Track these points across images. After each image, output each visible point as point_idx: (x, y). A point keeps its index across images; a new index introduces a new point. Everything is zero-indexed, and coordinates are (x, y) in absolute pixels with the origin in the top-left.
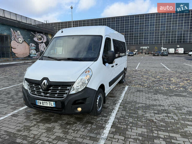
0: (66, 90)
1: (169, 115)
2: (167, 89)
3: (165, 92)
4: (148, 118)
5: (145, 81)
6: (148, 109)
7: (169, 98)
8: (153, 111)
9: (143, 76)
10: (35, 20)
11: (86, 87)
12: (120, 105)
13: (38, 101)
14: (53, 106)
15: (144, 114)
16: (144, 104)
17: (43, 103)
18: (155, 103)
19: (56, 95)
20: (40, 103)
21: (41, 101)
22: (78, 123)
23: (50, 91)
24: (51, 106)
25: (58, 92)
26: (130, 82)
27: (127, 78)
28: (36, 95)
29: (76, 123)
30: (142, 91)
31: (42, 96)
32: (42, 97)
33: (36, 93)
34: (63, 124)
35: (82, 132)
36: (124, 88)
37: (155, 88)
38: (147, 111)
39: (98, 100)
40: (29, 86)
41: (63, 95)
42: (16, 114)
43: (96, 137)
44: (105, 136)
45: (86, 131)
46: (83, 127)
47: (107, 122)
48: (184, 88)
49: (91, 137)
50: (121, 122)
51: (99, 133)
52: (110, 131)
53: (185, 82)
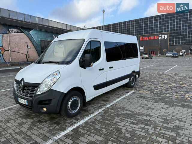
0: (35, 90)
1: (146, 127)
2: (179, 97)
3: (173, 100)
4: (119, 127)
5: (160, 86)
6: (129, 118)
7: (170, 108)
8: (132, 121)
9: (163, 81)
10: (74, 26)
11: (50, 89)
12: (103, 110)
13: (19, 98)
15: (118, 122)
16: (131, 111)
17: (21, 100)
18: (145, 112)
19: (28, 95)
22: (48, 122)
23: (25, 91)
24: (25, 104)
25: (29, 92)
26: (142, 87)
27: (143, 82)
29: (46, 122)
30: (144, 97)
31: (21, 94)
34: (36, 121)
35: (43, 130)
36: (128, 92)
37: (165, 95)
38: (126, 119)
39: (70, 103)
40: (16, 85)
41: (32, 95)
42: (12, 108)
43: (49, 137)
44: (58, 137)
45: (47, 130)
46: (49, 126)
47: (73, 125)
49: (45, 136)
50: (86, 127)
51: (55, 134)
52: (67, 134)
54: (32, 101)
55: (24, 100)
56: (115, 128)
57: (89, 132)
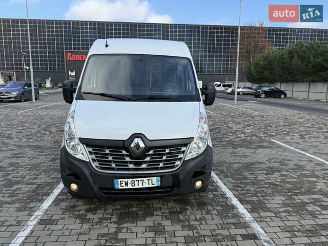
1: (282, 173)
2: (238, 139)
3: (242, 144)
7: (257, 151)
8: (261, 172)
11: (207, 145)
13: (119, 180)
14: (155, 185)
15: (256, 177)
17: (133, 183)
18: (249, 160)
19: (161, 165)
20: (126, 184)
21: (130, 180)
23: (148, 159)
24: (151, 186)
25: (164, 158)
28: (113, 169)
29: (185, 209)
31: (129, 169)
32: (130, 172)
33: (113, 165)
35: (212, 220)
37: (223, 139)
38: (253, 172)
40: (91, 153)
41: (175, 163)
42: (46, 219)
43: (241, 222)
44: (248, 217)
45: (215, 217)
46: (203, 211)
47: (227, 198)
48: (256, 136)
49: (234, 224)
50: (243, 194)
51: (238, 216)
52: (247, 209)
53: (248, 128)
54: (178, 174)
55: (149, 178)
56: (265, 183)
57: (259, 197)
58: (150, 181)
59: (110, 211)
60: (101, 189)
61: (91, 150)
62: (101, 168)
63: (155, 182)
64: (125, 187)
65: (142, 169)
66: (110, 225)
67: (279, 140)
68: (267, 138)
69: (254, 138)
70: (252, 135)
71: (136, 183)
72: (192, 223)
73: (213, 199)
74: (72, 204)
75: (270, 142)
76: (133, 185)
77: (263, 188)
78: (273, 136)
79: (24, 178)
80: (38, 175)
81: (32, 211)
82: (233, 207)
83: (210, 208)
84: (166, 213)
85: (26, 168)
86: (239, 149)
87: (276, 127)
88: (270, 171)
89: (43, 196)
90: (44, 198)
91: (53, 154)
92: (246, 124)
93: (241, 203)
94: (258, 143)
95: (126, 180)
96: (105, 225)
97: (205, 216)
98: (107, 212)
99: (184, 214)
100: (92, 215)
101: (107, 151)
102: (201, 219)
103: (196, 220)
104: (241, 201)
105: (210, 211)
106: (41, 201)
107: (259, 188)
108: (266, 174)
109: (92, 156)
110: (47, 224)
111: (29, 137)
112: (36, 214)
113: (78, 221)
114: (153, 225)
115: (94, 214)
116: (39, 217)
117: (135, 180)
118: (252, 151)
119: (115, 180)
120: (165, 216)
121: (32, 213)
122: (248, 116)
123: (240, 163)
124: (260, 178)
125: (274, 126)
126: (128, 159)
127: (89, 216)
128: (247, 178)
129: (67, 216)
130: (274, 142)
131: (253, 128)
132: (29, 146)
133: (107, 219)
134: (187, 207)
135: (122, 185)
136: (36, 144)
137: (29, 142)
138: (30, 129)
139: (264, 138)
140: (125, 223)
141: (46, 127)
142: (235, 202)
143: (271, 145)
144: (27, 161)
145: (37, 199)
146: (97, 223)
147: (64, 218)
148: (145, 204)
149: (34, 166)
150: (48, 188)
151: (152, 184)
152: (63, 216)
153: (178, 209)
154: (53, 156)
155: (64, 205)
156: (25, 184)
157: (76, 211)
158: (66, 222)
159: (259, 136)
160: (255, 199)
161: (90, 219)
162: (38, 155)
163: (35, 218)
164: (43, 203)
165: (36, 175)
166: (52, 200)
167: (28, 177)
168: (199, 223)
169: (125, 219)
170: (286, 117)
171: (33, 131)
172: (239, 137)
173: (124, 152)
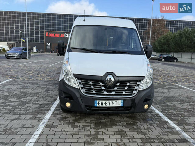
13: (98, 101)
14: (120, 106)
19: (124, 93)
20: (102, 104)
21: (104, 102)
24: (117, 106)
25: (126, 88)
28: (94, 94)
32: (105, 97)
33: (94, 92)
41: (133, 92)
42: (50, 124)
43: (174, 132)
44: (178, 128)
45: (156, 128)
46: (148, 124)
47: (160, 117)
48: (166, 82)
49: (170, 132)
50: (170, 115)
51: (171, 127)
52: (175, 124)
53: (160, 77)
54: (135, 99)
55: (116, 101)
56: (181, 109)
57: (181, 117)
58: (117, 103)
59: (88, 121)
60: (86, 106)
61: (80, 81)
62: (86, 93)
63: (120, 103)
64: (101, 106)
65: (112, 95)
66: (91, 130)
67: (181, 84)
68: (173, 84)
69: (165, 83)
70: (164, 82)
71: (108, 103)
72: (143, 131)
73: (151, 117)
74: (64, 116)
75: (176, 86)
76: (106, 104)
77: (182, 111)
78: (176, 82)
79: (31, 100)
80: (39, 99)
81: (40, 120)
82: (166, 122)
83: (151, 122)
84: (124, 124)
85: (31, 95)
86: (158, 89)
87: (177, 77)
88: (182, 102)
89: (45, 111)
90: (46, 112)
91: (45, 88)
92: (158, 75)
93: (170, 120)
94: (169, 86)
95: (102, 101)
96: (88, 129)
97: (150, 127)
98: (87, 121)
99: (136, 125)
100: (78, 123)
101: (91, 83)
102: (148, 129)
103: (145, 129)
104: (170, 119)
105: (152, 124)
106: (45, 114)
107: (178, 111)
108: (180, 104)
109: (81, 85)
110: (51, 128)
111: (29, 78)
112: (43, 121)
113: (70, 126)
114: (118, 131)
115: (79, 123)
116: (45, 123)
117: (108, 101)
118: (167, 90)
119: (95, 101)
120: (125, 126)
121: (40, 121)
122: (158, 71)
123: (161, 97)
124: (177, 106)
125: (175, 77)
126: (103, 88)
127: (76, 124)
128: (169, 106)
129: (63, 123)
130: (178, 86)
131: (163, 78)
132: (30, 83)
133: (88, 126)
134: (137, 121)
135: (99, 104)
136: (34, 82)
137: (30, 81)
138: (29, 73)
139: (171, 83)
140: (100, 129)
141: (37, 73)
142: (166, 119)
143: (177, 88)
144: (30, 91)
145: (41, 112)
146: (82, 128)
147: (61, 125)
148: (109, 118)
149: (36, 94)
150: (47, 107)
151: (118, 105)
152: (60, 123)
153: (131, 122)
154: (46, 89)
155: (59, 116)
156: (32, 104)
157: (67, 120)
158: (63, 127)
159: (168, 82)
160: (177, 118)
161: (77, 126)
162: (36, 88)
163: (43, 124)
164: (45, 115)
165: (38, 99)
166: (51, 114)
167: (33, 100)
168: (147, 131)
169: (99, 126)
170: (181, 72)
171: (31, 75)
172: (156, 82)
173: (101, 84)
